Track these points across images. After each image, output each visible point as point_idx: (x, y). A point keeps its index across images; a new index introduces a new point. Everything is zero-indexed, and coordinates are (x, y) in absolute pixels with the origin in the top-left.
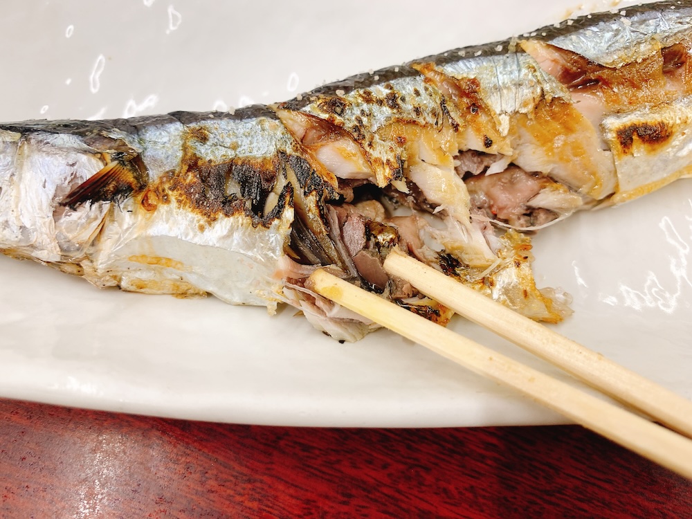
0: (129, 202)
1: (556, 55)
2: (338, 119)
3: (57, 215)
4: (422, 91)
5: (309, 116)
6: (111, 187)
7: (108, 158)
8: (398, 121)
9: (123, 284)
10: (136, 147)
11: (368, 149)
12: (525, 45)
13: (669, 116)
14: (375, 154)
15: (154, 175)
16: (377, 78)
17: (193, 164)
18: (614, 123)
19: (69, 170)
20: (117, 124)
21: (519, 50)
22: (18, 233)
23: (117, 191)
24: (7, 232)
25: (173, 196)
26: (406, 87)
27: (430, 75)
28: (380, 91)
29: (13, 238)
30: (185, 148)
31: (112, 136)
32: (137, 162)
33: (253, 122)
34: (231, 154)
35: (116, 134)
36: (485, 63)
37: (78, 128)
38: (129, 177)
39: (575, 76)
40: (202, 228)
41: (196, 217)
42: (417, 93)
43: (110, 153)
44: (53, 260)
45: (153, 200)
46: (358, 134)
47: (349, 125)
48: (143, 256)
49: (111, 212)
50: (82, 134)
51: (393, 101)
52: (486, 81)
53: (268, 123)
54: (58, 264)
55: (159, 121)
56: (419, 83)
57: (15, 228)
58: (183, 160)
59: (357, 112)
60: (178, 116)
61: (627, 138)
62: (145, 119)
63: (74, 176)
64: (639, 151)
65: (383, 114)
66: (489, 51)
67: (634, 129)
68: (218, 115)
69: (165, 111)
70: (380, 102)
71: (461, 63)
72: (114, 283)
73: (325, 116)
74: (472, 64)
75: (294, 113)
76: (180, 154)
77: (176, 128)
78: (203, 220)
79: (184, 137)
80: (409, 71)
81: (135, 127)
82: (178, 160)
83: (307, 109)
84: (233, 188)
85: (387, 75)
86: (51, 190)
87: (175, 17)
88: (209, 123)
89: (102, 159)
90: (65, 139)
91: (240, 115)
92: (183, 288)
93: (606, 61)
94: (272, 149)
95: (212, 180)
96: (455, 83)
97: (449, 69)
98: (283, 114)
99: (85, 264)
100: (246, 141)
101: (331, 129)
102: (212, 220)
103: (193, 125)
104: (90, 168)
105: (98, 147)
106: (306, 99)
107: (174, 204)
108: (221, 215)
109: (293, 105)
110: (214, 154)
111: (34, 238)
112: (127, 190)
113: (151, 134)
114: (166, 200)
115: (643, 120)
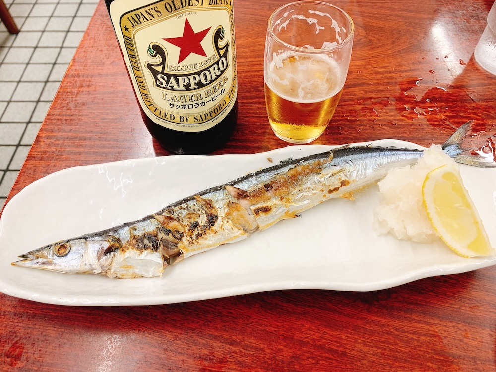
0: (118, 251)
1: (235, 190)
2: (172, 216)
3: (99, 259)
4: (196, 204)
5: (164, 216)
6: (113, 248)
7: (110, 241)
8: (189, 213)
9: (118, 276)
10: (117, 236)
11: (181, 223)
12: (227, 187)
13: (269, 204)
14: (184, 223)
15: (124, 243)
16: (183, 202)
17: (134, 237)
18: (253, 208)
19: (100, 247)
20: (109, 230)
21: (225, 189)
22: (89, 266)
23: (115, 249)
24: (86, 267)
25: (130, 247)
26: (191, 203)
27: (199, 199)
28: (184, 205)
29: (88, 268)
30: (131, 233)
31: (110, 234)
32: (118, 240)
33: (148, 221)
34: (144, 232)
35: (111, 234)
36: (214, 193)
37: (100, 234)
38: (117, 245)
39: (241, 195)
40: (139, 255)
41: (138, 252)
42: (194, 205)
43: (110, 239)
44: (99, 272)
45: (124, 249)
46: (178, 220)
47: (175, 217)
48: (124, 266)
49: (114, 255)
50: (101, 235)
51: (187, 208)
52: (214, 199)
53: (152, 220)
54: (100, 273)
55: (121, 227)
56: (195, 202)
57: (88, 265)
58: (131, 237)
59: (177, 213)
60: (127, 224)
61: (257, 212)
62: (117, 227)
63: (102, 248)
64: (262, 215)
65: (185, 212)
66: (216, 190)
67: (259, 209)
68: (138, 221)
69: (122, 223)
70: (184, 209)
71: (207, 195)
72: (115, 276)
73: (169, 215)
74: (210, 195)
75: (160, 216)
76: (130, 235)
77: (127, 228)
78: (139, 253)
79: (130, 230)
80: (192, 198)
81: (115, 230)
82: (130, 237)
83: (163, 214)
84: (146, 241)
85: (186, 200)
86: (96, 252)
87: (124, 193)
88: (136, 225)
89: (109, 241)
90: (97, 238)
91: (144, 220)
92: (135, 275)
93: (248, 190)
94: (155, 227)
95: (140, 240)
96: (205, 201)
97: (204, 197)
98: (157, 217)
99: (108, 271)
100: (147, 227)
101: (170, 219)
102: (142, 252)
103: (132, 226)
104: (106, 245)
105: (107, 238)
106: (163, 211)
107: (131, 249)
108: (144, 250)
109: (160, 213)
110: (139, 233)
111: (94, 267)
112: (117, 248)
113: (121, 231)
114: (129, 249)
115: (262, 206)
